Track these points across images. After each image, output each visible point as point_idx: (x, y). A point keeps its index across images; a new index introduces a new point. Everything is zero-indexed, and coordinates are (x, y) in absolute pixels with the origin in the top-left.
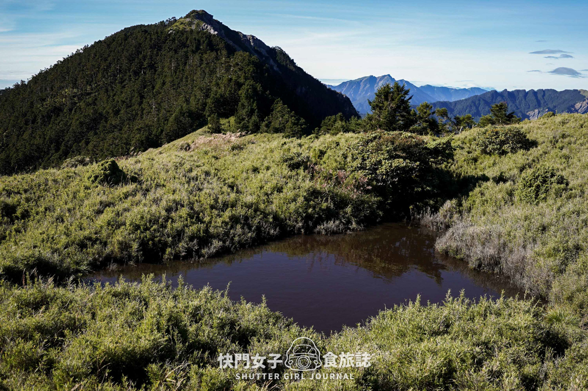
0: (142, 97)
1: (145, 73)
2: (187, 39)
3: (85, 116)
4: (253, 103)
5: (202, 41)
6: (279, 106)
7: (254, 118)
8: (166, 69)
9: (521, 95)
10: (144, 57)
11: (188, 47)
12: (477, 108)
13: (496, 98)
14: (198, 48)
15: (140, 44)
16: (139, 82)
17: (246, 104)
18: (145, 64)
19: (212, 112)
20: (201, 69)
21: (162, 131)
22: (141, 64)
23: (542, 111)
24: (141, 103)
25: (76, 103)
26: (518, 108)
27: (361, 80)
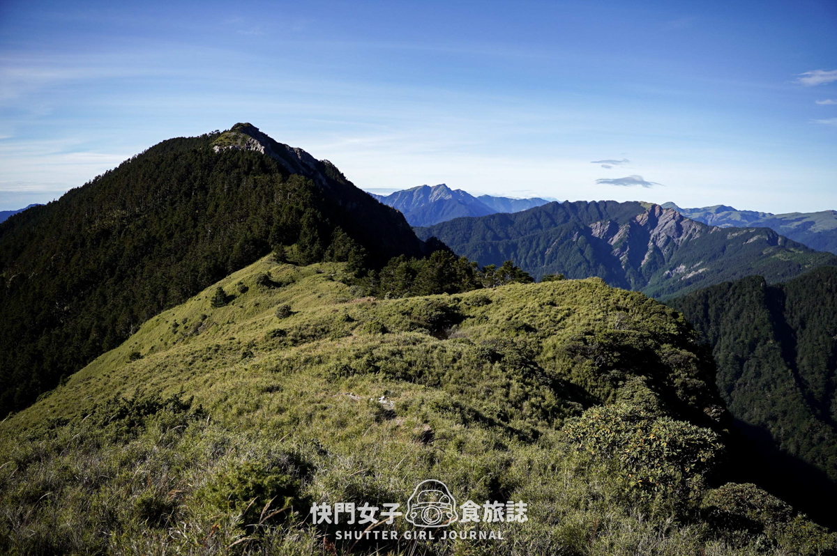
0: (195, 219)
1: (196, 194)
2: (239, 159)
3: (139, 241)
4: (315, 231)
5: (254, 162)
6: (340, 235)
7: (317, 246)
8: (218, 191)
9: (583, 207)
10: (195, 180)
11: (240, 167)
12: (538, 220)
13: (557, 210)
14: (250, 169)
15: (190, 165)
16: (191, 204)
17: (308, 232)
18: (196, 185)
19: (275, 240)
20: (256, 192)
21: (228, 258)
22: (191, 185)
23: (605, 224)
24: (195, 226)
25: (126, 226)
26: (580, 221)
27: (414, 190)
